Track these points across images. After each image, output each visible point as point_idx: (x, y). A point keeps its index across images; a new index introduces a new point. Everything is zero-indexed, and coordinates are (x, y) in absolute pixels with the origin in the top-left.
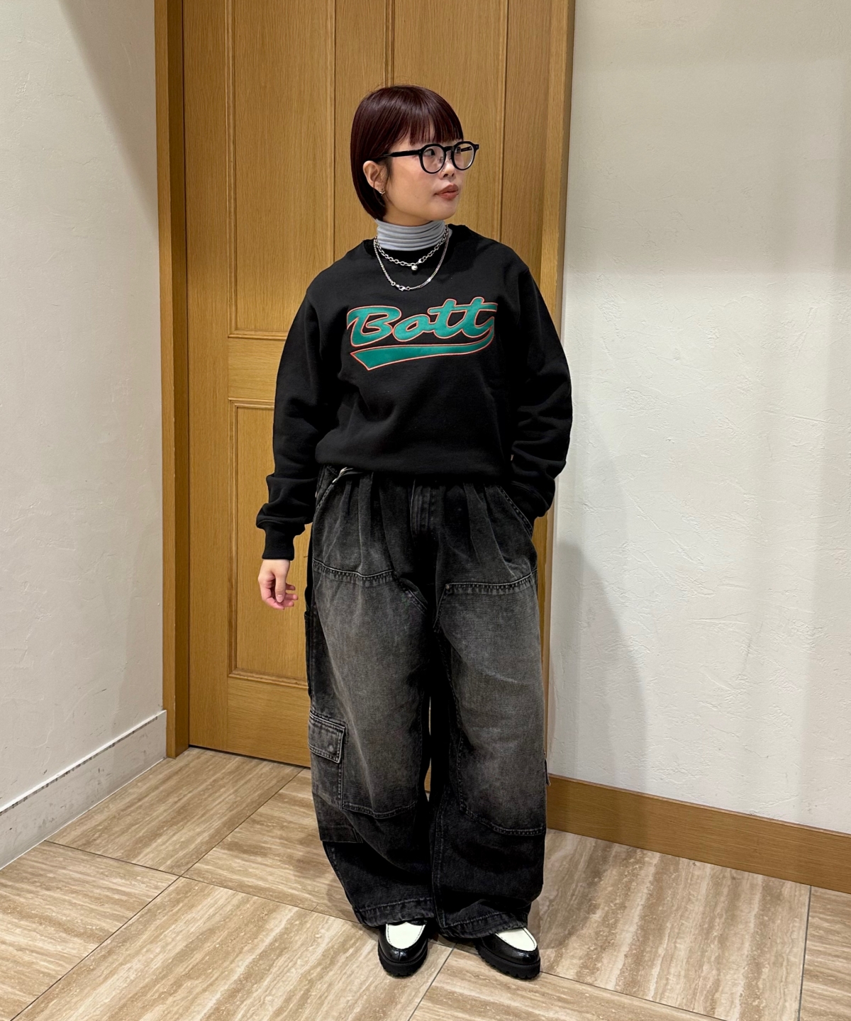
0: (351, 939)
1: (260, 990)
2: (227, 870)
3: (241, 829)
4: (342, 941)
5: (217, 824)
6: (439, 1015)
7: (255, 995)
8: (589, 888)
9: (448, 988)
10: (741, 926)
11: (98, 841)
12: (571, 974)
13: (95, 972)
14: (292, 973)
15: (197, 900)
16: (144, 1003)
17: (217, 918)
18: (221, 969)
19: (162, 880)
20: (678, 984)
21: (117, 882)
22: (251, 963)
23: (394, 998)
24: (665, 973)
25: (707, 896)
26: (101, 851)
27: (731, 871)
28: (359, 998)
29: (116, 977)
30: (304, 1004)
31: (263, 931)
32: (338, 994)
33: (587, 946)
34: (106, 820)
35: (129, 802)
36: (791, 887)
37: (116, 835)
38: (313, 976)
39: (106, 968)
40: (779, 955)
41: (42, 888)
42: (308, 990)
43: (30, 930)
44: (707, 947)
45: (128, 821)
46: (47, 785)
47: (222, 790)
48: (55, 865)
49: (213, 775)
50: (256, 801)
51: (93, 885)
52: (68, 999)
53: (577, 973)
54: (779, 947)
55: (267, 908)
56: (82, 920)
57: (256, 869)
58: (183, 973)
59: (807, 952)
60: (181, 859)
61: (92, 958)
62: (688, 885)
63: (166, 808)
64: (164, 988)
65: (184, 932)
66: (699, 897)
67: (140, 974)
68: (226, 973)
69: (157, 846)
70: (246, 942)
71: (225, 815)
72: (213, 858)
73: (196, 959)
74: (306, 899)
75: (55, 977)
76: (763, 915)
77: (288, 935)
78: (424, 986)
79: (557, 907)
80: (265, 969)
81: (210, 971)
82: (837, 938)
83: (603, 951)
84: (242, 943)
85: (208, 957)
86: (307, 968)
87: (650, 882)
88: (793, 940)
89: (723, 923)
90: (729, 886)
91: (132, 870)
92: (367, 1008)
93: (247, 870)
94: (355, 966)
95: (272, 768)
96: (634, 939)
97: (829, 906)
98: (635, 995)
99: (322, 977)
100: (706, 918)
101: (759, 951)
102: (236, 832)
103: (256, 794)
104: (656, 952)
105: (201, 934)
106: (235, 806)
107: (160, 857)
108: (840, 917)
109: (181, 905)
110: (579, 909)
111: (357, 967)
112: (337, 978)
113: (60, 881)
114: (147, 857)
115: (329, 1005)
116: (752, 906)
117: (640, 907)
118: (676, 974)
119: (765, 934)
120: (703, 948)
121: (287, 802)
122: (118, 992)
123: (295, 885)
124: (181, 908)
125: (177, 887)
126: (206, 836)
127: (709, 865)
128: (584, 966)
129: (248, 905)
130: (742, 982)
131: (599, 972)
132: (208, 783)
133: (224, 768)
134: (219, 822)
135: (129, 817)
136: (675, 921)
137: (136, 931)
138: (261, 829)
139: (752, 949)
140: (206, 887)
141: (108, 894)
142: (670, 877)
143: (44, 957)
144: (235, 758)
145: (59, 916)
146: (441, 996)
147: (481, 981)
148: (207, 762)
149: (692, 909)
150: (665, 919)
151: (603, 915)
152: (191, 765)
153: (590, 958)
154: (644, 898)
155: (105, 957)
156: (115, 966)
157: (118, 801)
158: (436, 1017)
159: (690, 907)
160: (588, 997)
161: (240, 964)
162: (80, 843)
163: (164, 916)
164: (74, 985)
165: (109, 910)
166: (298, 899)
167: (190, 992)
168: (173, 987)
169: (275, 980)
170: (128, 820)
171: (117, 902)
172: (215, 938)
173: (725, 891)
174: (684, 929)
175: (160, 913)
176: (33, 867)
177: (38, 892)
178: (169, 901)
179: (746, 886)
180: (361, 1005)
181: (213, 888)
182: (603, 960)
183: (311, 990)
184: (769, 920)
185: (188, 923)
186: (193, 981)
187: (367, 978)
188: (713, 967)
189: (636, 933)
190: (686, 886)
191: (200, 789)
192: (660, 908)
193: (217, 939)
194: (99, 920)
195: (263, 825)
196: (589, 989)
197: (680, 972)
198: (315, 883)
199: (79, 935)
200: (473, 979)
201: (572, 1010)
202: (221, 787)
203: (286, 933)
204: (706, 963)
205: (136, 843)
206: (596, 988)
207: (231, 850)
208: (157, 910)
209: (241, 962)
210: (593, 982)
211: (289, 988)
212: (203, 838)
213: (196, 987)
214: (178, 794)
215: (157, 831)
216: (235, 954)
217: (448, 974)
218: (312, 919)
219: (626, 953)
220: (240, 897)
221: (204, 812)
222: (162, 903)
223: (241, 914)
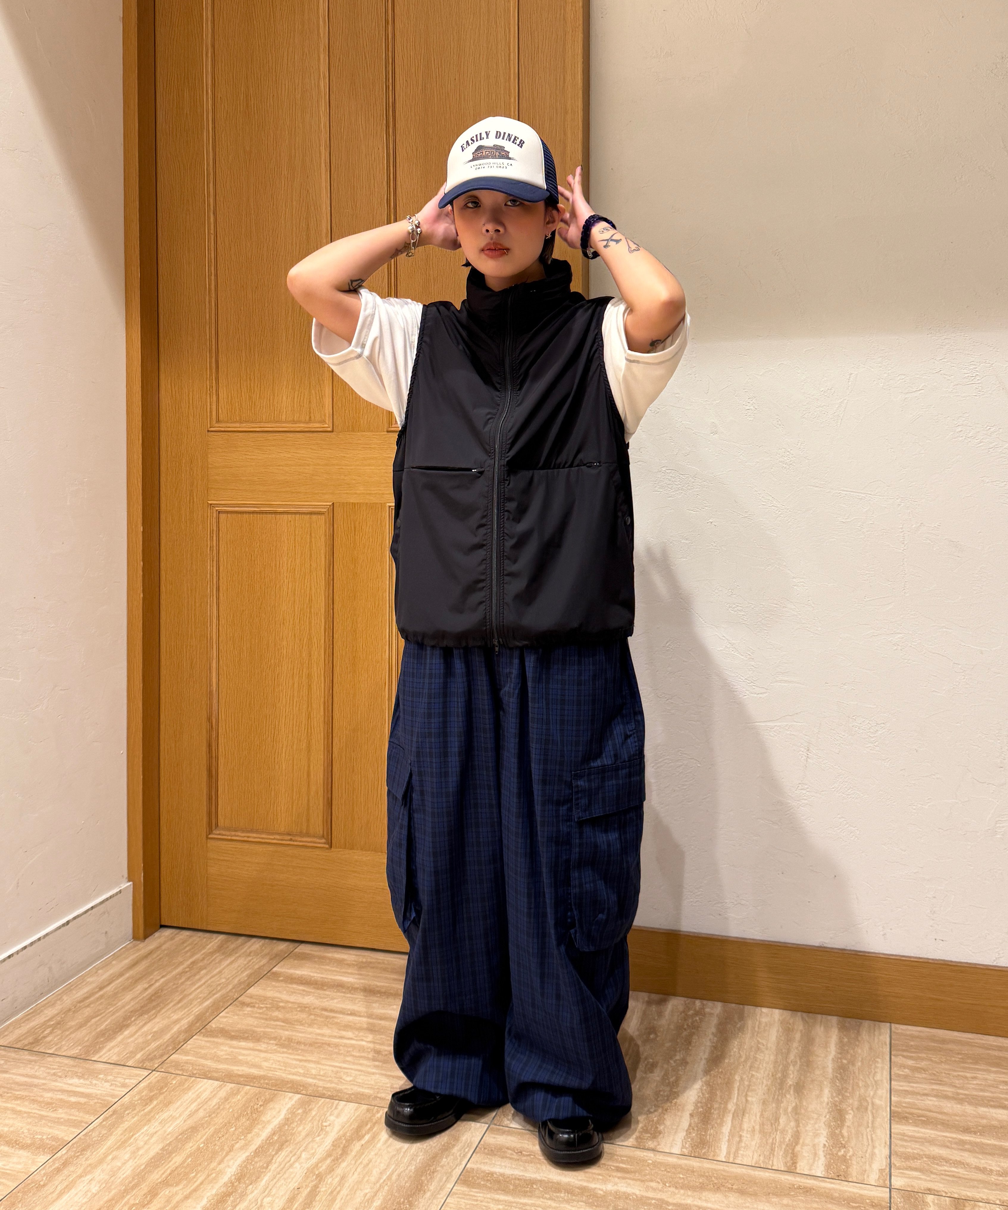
0: (367, 1125)
1: (256, 1192)
2: (211, 1059)
3: (227, 1013)
4: (355, 1127)
5: (197, 1010)
6: (477, 1200)
7: (250, 1197)
9: (486, 1168)
10: (818, 1072)
11: (49, 1039)
13: (46, 1188)
14: (296, 1168)
15: (175, 1096)
17: (201, 1113)
18: (206, 1172)
19: (130, 1077)
20: (752, 1140)
21: (75, 1083)
22: (244, 1162)
23: (421, 1186)
24: (738, 1129)
25: (778, 1043)
26: (53, 1049)
27: (801, 1015)
29: (73, 1191)
30: (311, 1202)
31: (257, 1124)
32: (354, 1185)
33: (646, 1109)
34: (58, 1014)
35: (88, 992)
37: (71, 1031)
38: (321, 1170)
39: (60, 1183)
40: (862, 1099)
42: (316, 1187)
44: (782, 1098)
45: (87, 1014)
49: (190, 957)
50: (244, 982)
51: (44, 1090)
54: (862, 1091)
55: (263, 1098)
56: (28, 1130)
57: (247, 1055)
58: (159, 1180)
59: (893, 1093)
60: (153, 1052)
61: (42, 1173)
62: (756, 1033)
63: (136, 996)
64: (135, 1199)
65: (160, 1133)
66: (769, 1045)
67: (104, 1186)
68: (214, 1175)
69: (123, 1040)
70: (238, 1138)
71: (208, 999)
72: (194, 1048)
73: (175, 1162)
74: (309, 1084)
76: (841, 1059)
77: (289, 1127)
78: (457, 1170)
80: (262, 1167)
81: (193, 1175)
82: (924, 1076)
83: (664, 1112)
84: (233, 1140)
85: (190, 1159)
86: (314, 1161)
87: (713, 1034)
88: (876, 1081)
89: (798, 1071)
90: (801, 1031)
91: (92, 1067)
92: (390, 1199)
93: (234, 1058)
94: (373, 1153)
95: (262, 945)
96: (699, 1097)
97: (912, 1043)
98: (705, 1157)
99: (333, 1170)
100: (779, 1066)
101: (840, 1097)
102: (221, 1017)
103: (245, 974)
104: (725, 1108)
105: (181, 1134)
106: (219, 988)
107: (127, 1052)
108: (925, 1054)
109: (155, 1102)
111: (376, 1155)
112: (351, 1169)
114: (111, 1052)
115: (343, 1201)
116: (829, 1050)
117: (702, 1061)
118: (750, 1129)
119: (845, 1078)
120: (778, 1099)
121: (282, 981)
123: (296, 1070)
124: (155, 1106)
125: (149, 1083)
126: (184, 1023)
127: (777, 1010)
128: (644, 1131)
129: (238, 1097)
130: (824, 1132)
131: (661, 1135)
132: (185, 965)
133: (204, 947)
134: (200, 1007)
135: (89, 1009)
136: (745, 1073)
137: (99, 1137)
138: (252, 1011)
139: (832, 1095)
140: (186, 1080)
141: (64, 1097)
142: (735, 1026)
144: (217, 937)
146: (478, 1178)
147: (525, 1158)
148: (184, 942)
149: (762, 1058)
150: (733, 1072)
151: (662, 1074)
152: (164, 947)
153: (650, 1121)
154: (707, 1052)
155: (59, 1170)
156: (71, 1179)
157: (74, 992)
158: (473, 1202)
159: (759, 1057)
160: (652, 1164)
161: (231, 1163)
162: (26, 1042)
163: (134, 1117)
165: (63, 1116)
166: (301, 1086)
167: (168, 1201)
168: (146, 1197)
169: (275, 1178)
170: (87, 1012)
171: (74, 1106)
172: (199, 1136)
173: (798, 1036)
174: (754, 1080)
175: (128, 1114)
178: (140, 1099)
179: (819, 1029)
180: (381, 1198)
181: (194, 1080)
182: (665, 1122)
183: (320, 1186)
184: (849, 1062)
185: (164, 1122)
186: (170, 1188)
187: (388, 1166)
188: (791, 1118)
189: (701, 1089)
190: (753, 1035)
191: (174, 973)
192: (726, 1061)
193: (201, 1138)
194: (51, 1127)
195: (254, 1006)
196: (651, 1154)
197: (754, 1127)
199: (25, 1147)
200: (515, 1156)
201: (633, 1179)
202: (201, 969)
203: (286, 1124)
204: (782, 1115)
205: (97, 1037)
206: (660, 1153)
207: (217, 1037)
208: (125, 1111)
209: (232, 1161)
210: (656, 1146)
211: (293, 1185)
212: (181, 1027)
213: (176, 1193)
214: (148, 979)
215: (123, 1021)
216: (224, 1153)
217: (484, 1153)
218: (317, 1106)
219: (691, 1112)
220: (229, 1088)
221: (180, 997)
222: (130, 1102)
223: (231, 1107)
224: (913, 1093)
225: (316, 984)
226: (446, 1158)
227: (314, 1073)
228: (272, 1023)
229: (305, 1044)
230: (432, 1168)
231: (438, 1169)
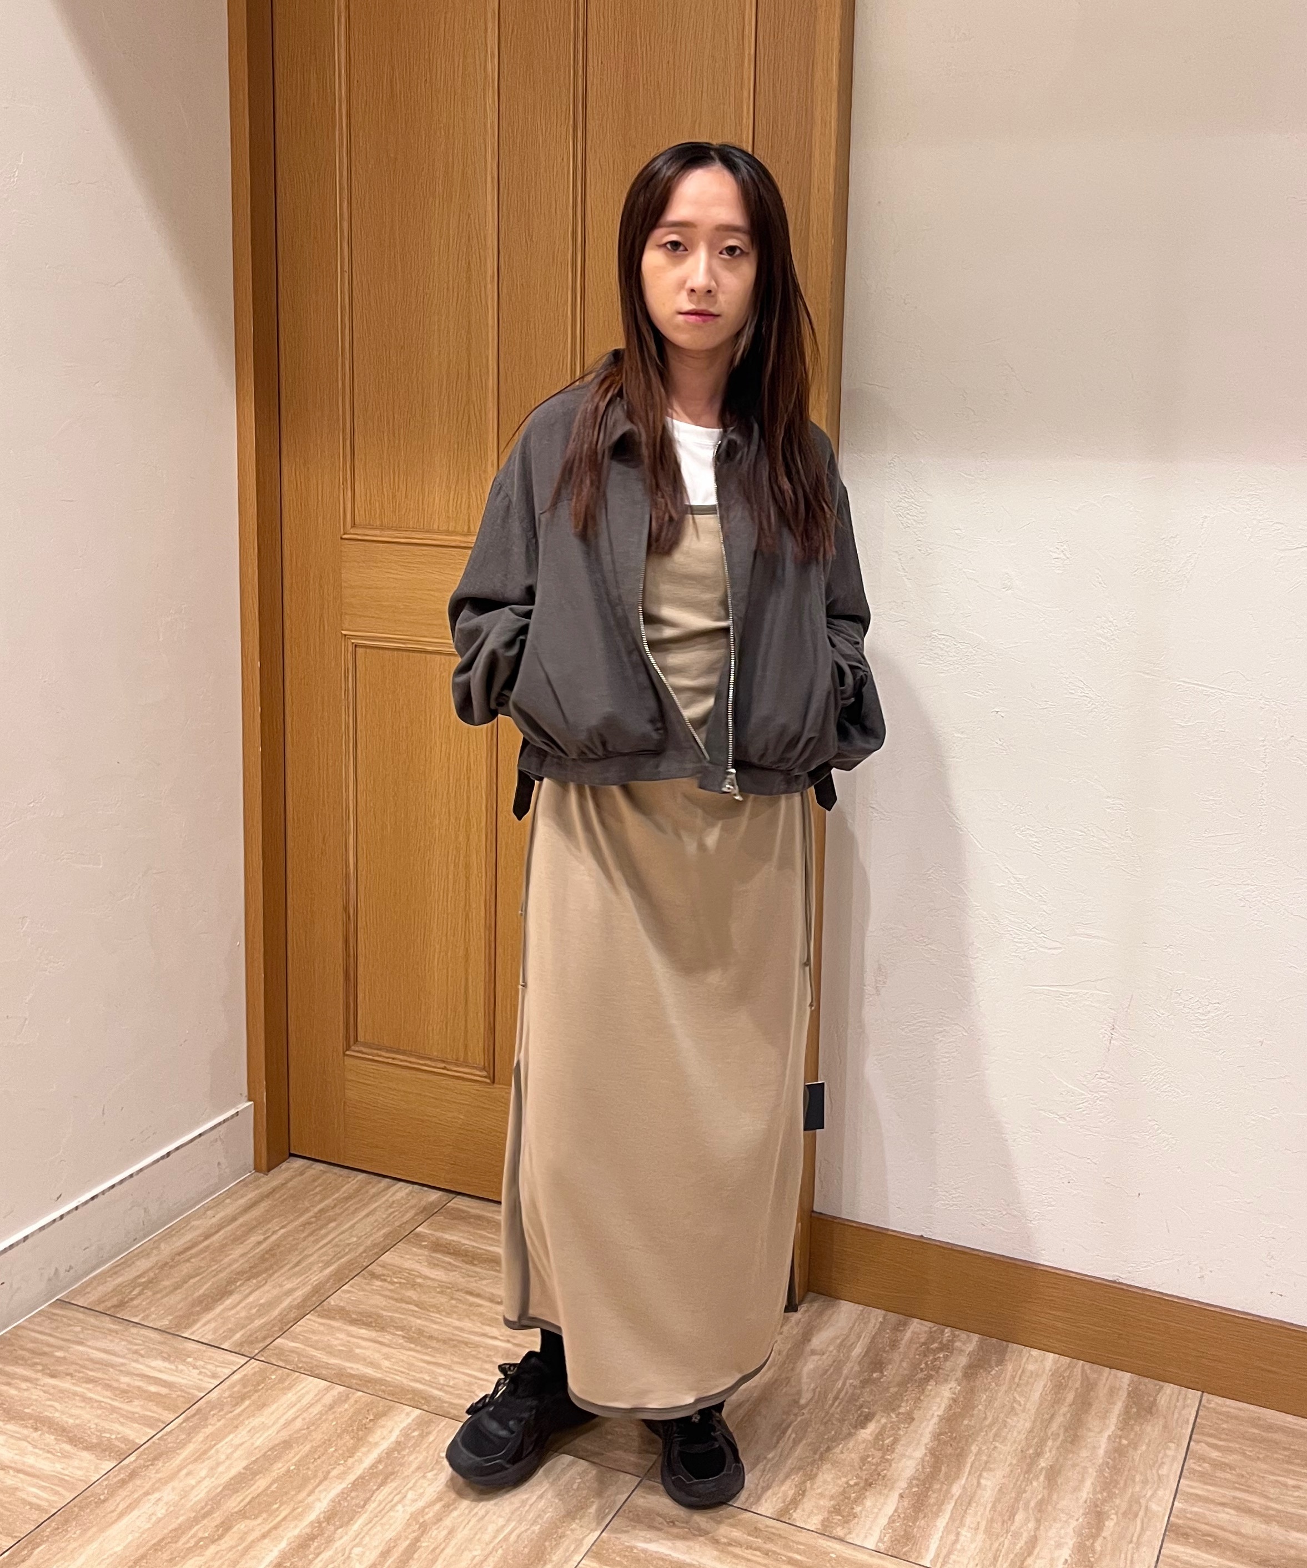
1: (345, 1538)
2: (323, 1349)
3: (352, 1286)
5: (316, 1278)
7: (338, 1544)
8: (863, 1387)
9: (626, 1539)
10: (1084, 1453)
11: (135, 1302)
12: (814, 1523)
13: (106, 1504)
14: (398, 1511)
15: (272, 1396)
16: (172, 1554)
17: (298, 1423)
18: (292, 1506)
19: (224, 1364)
20: (973, 1541)
21: (157, 1367)
22: (338, 1495)
23: (543, 1553)
24: (957, 1524)
25: (1041, 1405)
26: (140, 1317)
27: (1083, 1366)
28: (491, 1553)
29: (136, 1513)
30: (408, 1560)
31: (362, 1445)
32: (462, 1544)
33: (844, 1480)
34: (152, 1268)
35: (189, 1241)
36: (1173, 1393)
37: (164, 1293)
38: (426, 1517)
39: (124, 1499)
40: (1135, 1500)
41: (44, 1374)
42: (417, 1540)
43: (19, 1439)
44: (1026, 1486)
45: (186, 1270)
46: (62, 1217)
47: (333, 1225)
48: (68, 1337)
49: (321, 1201)
50: (379, 1244)
52: (63, 1545)
53: (823, 1521)
54: (1137, 1489)
55: (374, 1410)
56: (96, 1424)
57: (366, 1349)
58: (236, 1510)
59: (1178, 1496)
60: (256, 1332)
61: (106, 1483)
62: (1014, 1386)
63: (246, 1251)
64: (204, 1531)
65: (245, 1445)
66: (1027, 1406)
67: (172, 1508)
68: (300, 1510)
69: (224, 1310)
70: (336, 1462)
71: (332, 1264)
72: (305, 1331)
73: (259, 1487)
74: (434, 1398)
75: (46, 1511)
76: (1120, 1437)
77: (399, 1453)
78: (590, 1537)
79: (807, 1416)
80: (357, 1505)
81: (276, 1506)
82: (1228, 1476)
83: (868, 1488)
84: (330, 1465)
85: (276, 1485)
86: (421, 1504)
87: (956, 1380)
88: (1159, 1477)
89: (1058, 1448)
90: (1077, 1389)
91: (180, 1347)
93: (351, 1351)
95: (411, 1192)
96: (917, 1470)
97: (1225, 1426)
98: (905, 1558)
100: (1034, 1438)
101: (1105, 1494)
102: (343, 1291)
103: (382, 1233)
104: (948, 1491)
105: (270, 1450)
106: (347, 1250)
107: (225, 1328)
108: (1238, 1443)
109: (247, 1403)
110: (842, 1421)
112: (462, 1521)
113: (73, 1363)
114: (207, 1327)
115: (445, 1562)
116: (1107, 1422)
117: (935, 1420)
118: (973, 1526)
119: (1119, 1466)
120: (1020, 1485)
121: (425, 1247)
122: (137, 1535)
123: (421, 1376)
124: (247, 1408)
125: (245, 1375)
126: (299, 1294)
127: (1052, 1355)
128: (836, 1510)
129: (346, 1406)
130: (1071, 1542)
131: (856, 1520)
132: (311, 1214)
133: (338, 1190)
134: (320, 1275)
135: (188, 1264)
136: (985, 1443)
137: (175, 1443)
138: (381, 1287)
139: (1094, 1490)
140: (288, 1375)
141: (141, 1384)
142: (989, 1372)
143: (35, 1480)
144: (356, 1176)
145: (65, 1418)
146: (614, 1552)
147: (677, 1531)
148: (314, 1181)
149: (1014, 1424)
150: (970, 1440)
151: (877, 1431)
152: (289, 1185)
153: (846, 1498)
154: (943, 1406)
155: (123, 1483)
156: (136, 1496)
157: (174, 1239)
159: (1011, 1421)
160: (833, 1559)
161: (322, 1496)
162: (109, 1304)
163: (219, 1420)
164: (74, 1523)
165: (138, 1410)
166: (423, 1398)
167: (242, 1539)
168: (218, 1530)
169: (370, 1522)
170: (186, 1268)
171: (152, 1397)
172: (291, 1455)
173: (1070, 1397)
174: (996, 1455)
175: (213, 1415)
176: (35, 1341)
177: (37, 1380)
178: (230, 1396)
179: (1102, 1391)
180: (492, 1564)
181: (298, 1377)
182: (865, 1501)
183: (422, 1539)
184: (1129, 1445)
185: (253, 1431)
186: (247, 1522)
187: (509, 1520)
188: (1032, 1519)
189: (923, 1461)
190: (1010, 1388)
191: (297, 1223)
192: (966, 1422)
193: (294, 1457)
194: (122, 1424)
195: (385, 1280)
196: (837, 1546)
197: (979, 1523)
198: (451, 1373)
199: (88, 1448)
200: (665, 1527)
202: (333, 1220)
203: (397, 1450)
204: (1021, 1510)
205: (193, 1305)
206: (848, 1545)
207: (333, 1318)
208: (210, 1411)
209: (325, 1493)
210: (846, 1535)
211: (390, 1534)
212: (294, 1299)
213: (253, 1530)
214: (264, 1229)
215: (227, 1286)
216: (317, 1481)
217: (628, 1518)
218: (438, 1429)
219: (901, 1491)
220: (336, 1394)
221: (299, 1258)
222: (218, 1398)
223: (335, 1418)
224: (1206, 1500)
225: (466, 1255)
226: (580, 1519)
227: (442, 1382)
228: (404, 1305)
229: (438, 1340)
230: (560, 1531)
231: (569, 1532)
